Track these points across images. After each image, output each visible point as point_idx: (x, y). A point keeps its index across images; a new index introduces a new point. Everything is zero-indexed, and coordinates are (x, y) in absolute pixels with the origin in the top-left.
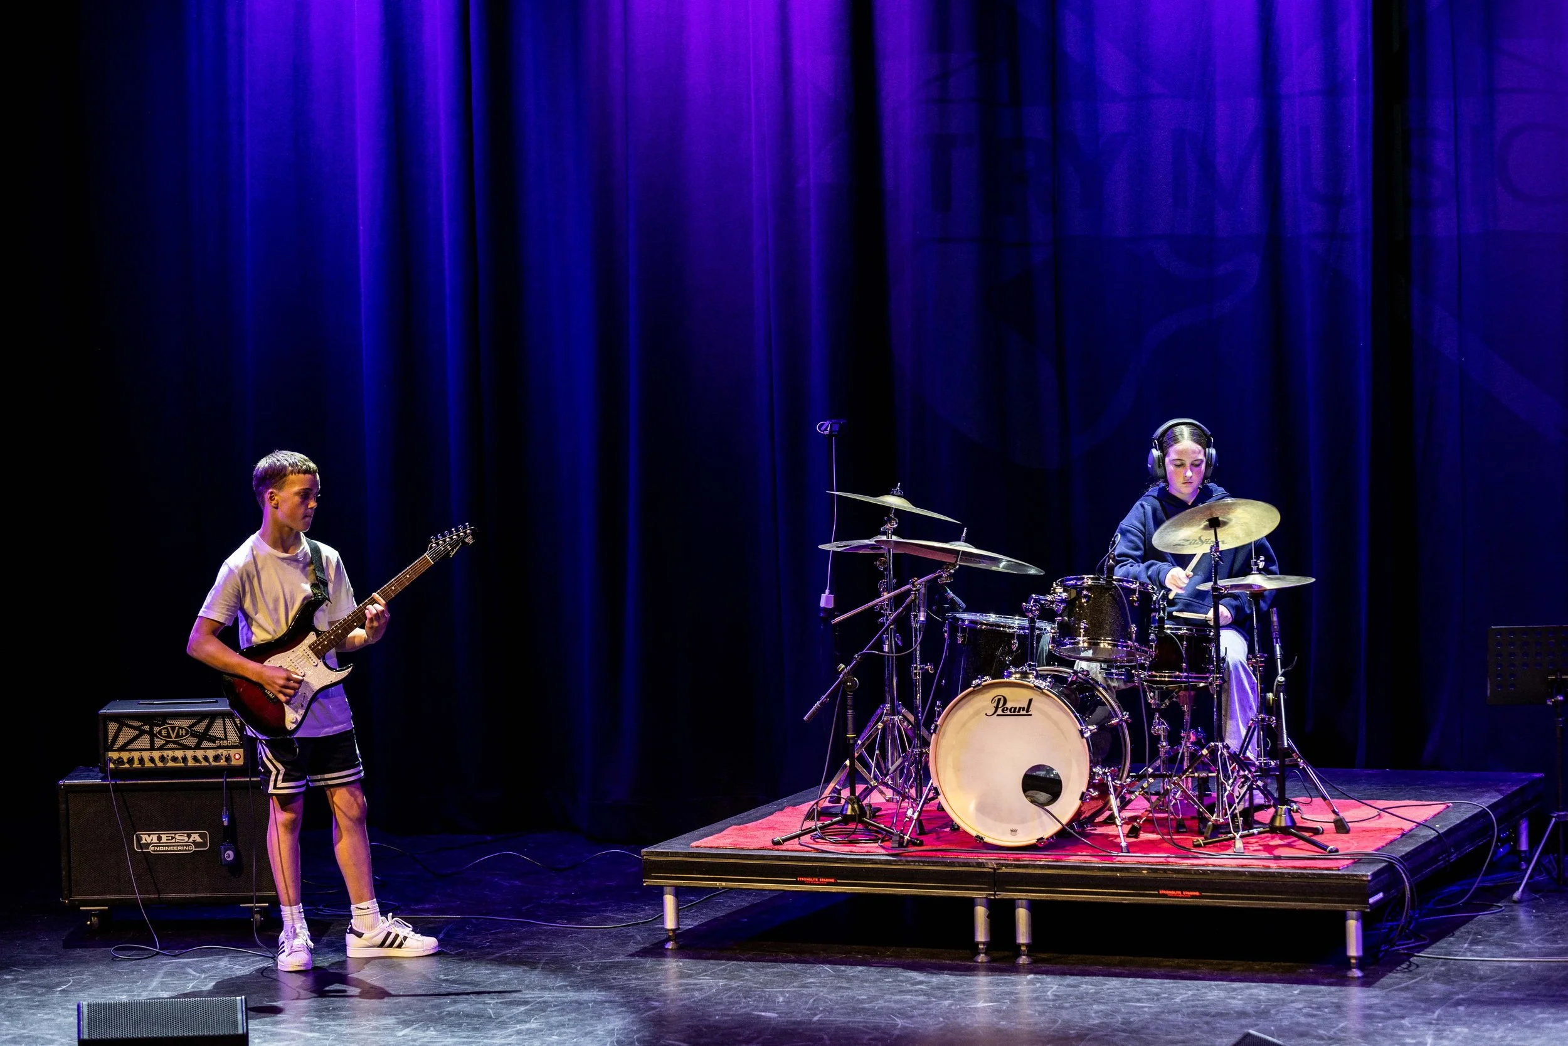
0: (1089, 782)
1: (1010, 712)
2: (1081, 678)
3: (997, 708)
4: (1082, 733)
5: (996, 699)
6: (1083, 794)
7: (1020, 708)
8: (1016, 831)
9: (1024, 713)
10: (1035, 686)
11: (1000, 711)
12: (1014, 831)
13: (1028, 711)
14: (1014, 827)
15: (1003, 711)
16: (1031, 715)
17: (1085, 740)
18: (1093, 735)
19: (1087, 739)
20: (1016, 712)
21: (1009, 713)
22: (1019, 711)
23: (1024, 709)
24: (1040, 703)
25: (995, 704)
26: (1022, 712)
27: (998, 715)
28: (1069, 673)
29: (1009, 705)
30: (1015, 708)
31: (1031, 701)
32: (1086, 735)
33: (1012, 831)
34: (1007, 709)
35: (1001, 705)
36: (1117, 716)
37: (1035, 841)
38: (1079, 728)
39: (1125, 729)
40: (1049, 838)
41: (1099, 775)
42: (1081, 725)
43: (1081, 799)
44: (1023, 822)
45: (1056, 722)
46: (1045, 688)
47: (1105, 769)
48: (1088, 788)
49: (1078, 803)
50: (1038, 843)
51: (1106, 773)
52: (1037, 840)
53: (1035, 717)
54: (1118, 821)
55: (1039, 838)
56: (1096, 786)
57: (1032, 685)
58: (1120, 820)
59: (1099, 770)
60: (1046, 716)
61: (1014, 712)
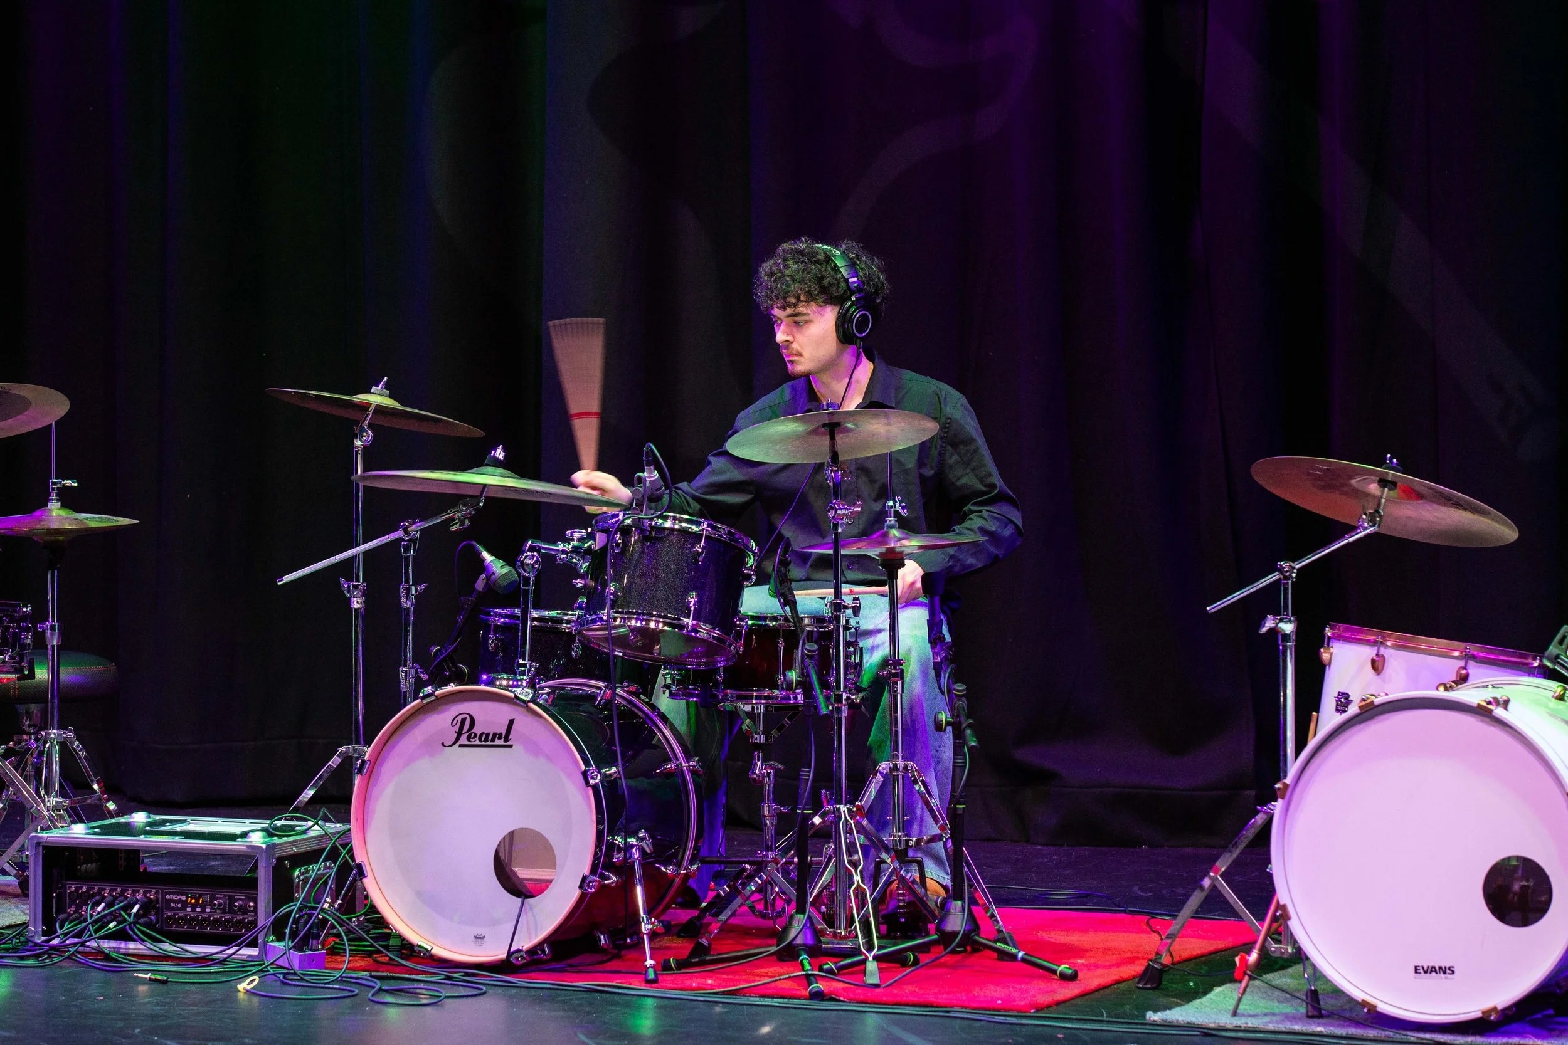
0: (596, 857)
1: (480, 740)
3: (459, 734)
4: (585, 774)
5: (459, 718)
6: (584, 878)
7: (495, 735)
8: (483, 938)
9: (501, 742)
10: (516, 697)
11: (463, 740)
12: (479, 938)
13: (506, 740)
14: (479, 931)
15: (469, 738)
16: (511, 746)
17: (591, 792)
18: (611, 784)
19: (595, 788)
20: (488, 740)
21: (477, 742)
22: (493, 740)
23: (500, 736)
24: (524, 723)
25: (457, 728)
26: (498, 742)
27: (461, 746)
28: (601, 689)
29: (477, 730)
30: (488, 735)
31: (511, 722)
32: (592, 782)
33: (477, 938)
34: (475, 735)
35: (465, 730)
36: (677, 759)
37: (505, 955)
38: (583, 767)
39: (688, 777)
40: (532, 951)
41: (619, 849)
42: (586, 762)
43: (581, 887)
44: (494, 923)
45: (549, 759)
46: (533, 701)
47: (632, 841)
48: (594, 870)
49: (576, 893)
50: (512, 959)
51: (633, 846)
52: (510, 954)
53: (518, 749)
54: (645, 928)
55: (513, 949)
56: (610, 866)
57: (512, 695)
58: (649, 927)
59: (618, 840)
60: (534, 749)
61: (486, 740)
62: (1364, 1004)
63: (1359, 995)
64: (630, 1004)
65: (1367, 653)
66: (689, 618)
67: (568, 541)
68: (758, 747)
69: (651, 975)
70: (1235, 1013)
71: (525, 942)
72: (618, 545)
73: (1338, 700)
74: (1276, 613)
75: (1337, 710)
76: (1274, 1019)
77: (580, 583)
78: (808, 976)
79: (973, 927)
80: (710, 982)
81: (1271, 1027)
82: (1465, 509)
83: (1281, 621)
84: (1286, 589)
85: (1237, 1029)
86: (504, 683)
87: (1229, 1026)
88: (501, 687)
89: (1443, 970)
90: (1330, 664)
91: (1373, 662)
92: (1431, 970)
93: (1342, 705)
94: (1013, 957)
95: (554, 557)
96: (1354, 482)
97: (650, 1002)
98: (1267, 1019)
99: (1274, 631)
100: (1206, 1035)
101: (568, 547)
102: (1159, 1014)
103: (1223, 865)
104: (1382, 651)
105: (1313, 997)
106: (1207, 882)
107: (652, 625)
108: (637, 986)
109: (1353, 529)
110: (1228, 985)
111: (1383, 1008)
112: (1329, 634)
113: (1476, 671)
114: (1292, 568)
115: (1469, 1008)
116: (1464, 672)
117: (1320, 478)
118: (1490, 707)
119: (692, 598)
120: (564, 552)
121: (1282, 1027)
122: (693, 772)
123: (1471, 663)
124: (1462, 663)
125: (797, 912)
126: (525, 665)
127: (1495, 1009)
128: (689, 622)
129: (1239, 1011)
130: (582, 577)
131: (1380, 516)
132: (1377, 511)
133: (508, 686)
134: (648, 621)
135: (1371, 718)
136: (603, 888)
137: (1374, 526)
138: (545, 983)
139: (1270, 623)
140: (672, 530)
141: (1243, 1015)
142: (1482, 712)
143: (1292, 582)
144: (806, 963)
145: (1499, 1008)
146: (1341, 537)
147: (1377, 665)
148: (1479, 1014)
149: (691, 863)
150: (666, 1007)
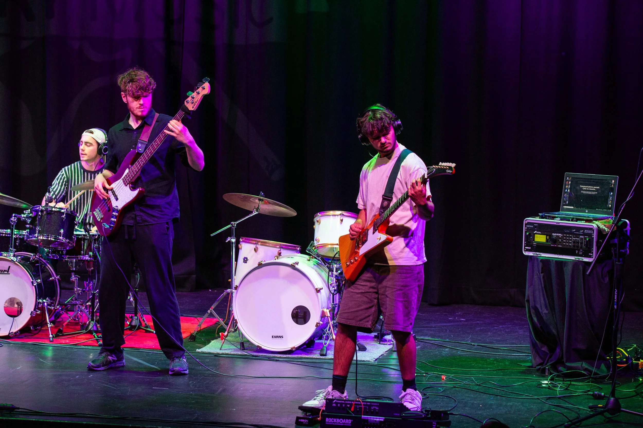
0: (35, 306)
2: (37, 258)
4: (33, 283)
6: (32, 312)
7: (4, 270)
8: (1, 329)
9: (6, 273)
10: (11, 260)
13: (8, 272)
16: (9, 274)
17: (34, 287)
18: (39, 284)
19: (35, 286)
22: (4, 272)
23: (6, 271)
24: (13, 267)
26: (5, 273)
28: (31, 255)
30: (2, 270)
31: (9, 267)
32: (35, 285)
36: (54, 276)
37: (8, 334)
38: (32, 280)
39: (57, 281)
40: (15, 333)
41: (41, 303)
42: (33, 279)
43: (31, 315)
44: (4, 324)
45: (21, 278)
46: (16, 261)
47: (44, 301)
48: (35, 310)
49: (30, 316)
50: (10, 335)
51: (45, 302)
52: (9, 333)
53: (11, 275)
54: (49, 326)
55: (10, 332)
56: (39, 309)
57: (10, 259)
58: (50, 326)
59: (40, 301)
60: (16, 275)
61: (2, 272)
62: (258, 346)
63: (257, 344)
64: (44, 348)
65: (253, 246)
66: (61, 237)
67: (25, 214)
68: (73, 271)
69: (51, 340)
70: (221, 349)
71: (14, 330)
72: (39, 215)
73: (244, 259)
74: (230, 236)
75: (244, 262)
76: (232, 351)
77: (28, 226)
78: (97, 340)
79: (140, 324)
80: (67, 341)
81: (232, 353)
82: (282, 207)
83: (232, 238)
84: (233, 230)
85: (223, 354)
86: (5, 255)
87: (221, 353)
88: (4, 256)
89: (280, 337)
90: (241, 249)
91: (255, 249)
92: (277, 337)
93: (245, 261)
94: (153, 332)
95: (20, 219)
96: (251, 199)
97: (51, 348)
98: (230, 351)
99: (229, 241)
100: (216, 356)
101: (25, 216)
102: (200, 350)
103: (213, 307)
104: (257, 246)
105: (242, 344)
106: (209, 311)
107: (49, 239)
108: (47, 343)
109: (252, 212)
110: (215, 340)
111: (263, 347)
112: (241, 241)
113: (284, 252)
114: (235, 223)
115: (288, 347)
116: (280, 252)
117: (242, 198)
118: (295, 265)
119: (62, 231)
120: (24, 217)
121: (235, 353)
122: (58, 279)
123: (282, 249)
124: (279, 249)
125: (91, 321)
126: (12, 250)
127: (294, 347)
128: (61, 238)
129: (222, 348)
130: (28, 224)
131: (259, 209)
132: (258, 208)
133: (7, 256)
134: (48, 238)
135: (261, 267)
136: (37, 314)
137: (257, 212)
138: (19, 342)
139: (229, 240)
140: (55, 211)
141: (223, 350)
142: (293, 267)
143: (235, 228)
144: (95, 335)
145: (296, 347)
146: (248, 215)
147: (256, 250)
148: (290, 349)
149: (58, 305)
150: (56, 350)
